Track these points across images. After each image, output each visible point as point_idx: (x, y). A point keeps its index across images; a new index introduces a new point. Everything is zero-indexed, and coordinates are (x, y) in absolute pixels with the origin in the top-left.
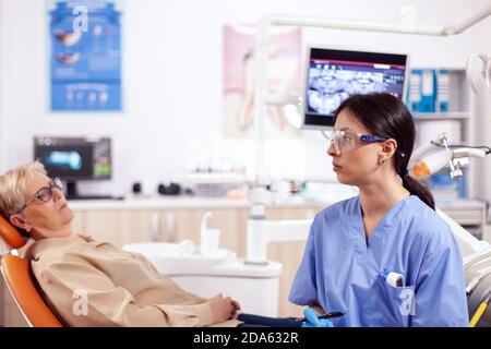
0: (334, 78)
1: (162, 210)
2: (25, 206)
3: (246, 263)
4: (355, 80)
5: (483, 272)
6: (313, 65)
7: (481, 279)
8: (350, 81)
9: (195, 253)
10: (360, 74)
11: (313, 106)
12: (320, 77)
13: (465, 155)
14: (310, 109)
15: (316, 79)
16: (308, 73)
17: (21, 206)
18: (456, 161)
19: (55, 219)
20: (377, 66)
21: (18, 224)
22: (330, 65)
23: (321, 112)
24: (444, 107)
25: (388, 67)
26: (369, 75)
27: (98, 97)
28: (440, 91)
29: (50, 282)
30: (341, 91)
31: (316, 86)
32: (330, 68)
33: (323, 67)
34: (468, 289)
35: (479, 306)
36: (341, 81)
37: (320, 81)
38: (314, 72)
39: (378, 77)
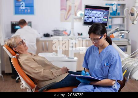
0: (91, 13)
1: (45, 41)
2: (17, 46)
3: (69, 58)
4: (96, 13)
5: (126, 62)
6: (86, 10)
7: (125, 65)
8: (95, 14)
9: (56, 55)
10: (98, 12)
12: (88, 13)
13: (123, 33)
14: (85, 20)
15: (87, 13)
17: (16, 46)
18: (121, 34)
19: (24, 49)
20: (102, 10)
21: (15, 50)
23: (88, 21)
24: (119, 14)
25: (105, 10)
26: (100, 12)
27: (27, 11)
28: (118, 10)
29: (23, 64)
30: (93, 16)
31: (87, 15)
32: (90, 10)
33: (88, 10)
34: (122, 67)
35: (124, 71)
36: (93, 13)
38: (86, 11)
39: (102, 13)
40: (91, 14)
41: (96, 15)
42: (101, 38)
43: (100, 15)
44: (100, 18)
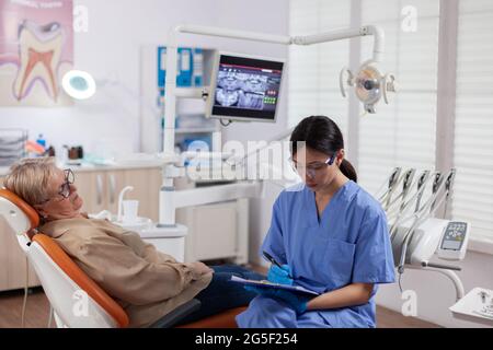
6: (221, 68)
10: (252, 76)
11: (219, 100)
14: (216, 102)
15: (222, 79)
16: (218, 74)
20: (264, 70)
22: (233, 68)
23: (224, 105)
24: (198, 81)
25: (270, 71)
26: (258, 77)
28: (195, 67)
30: (239, 89)
31: (222, 85)
36: (239, 81)
37: (225, 81)
39: (264, 79)
40: (234, 83)
41: (248, 86)
42: (330, 163)
43: (258, 87)
44: (257, 96)
